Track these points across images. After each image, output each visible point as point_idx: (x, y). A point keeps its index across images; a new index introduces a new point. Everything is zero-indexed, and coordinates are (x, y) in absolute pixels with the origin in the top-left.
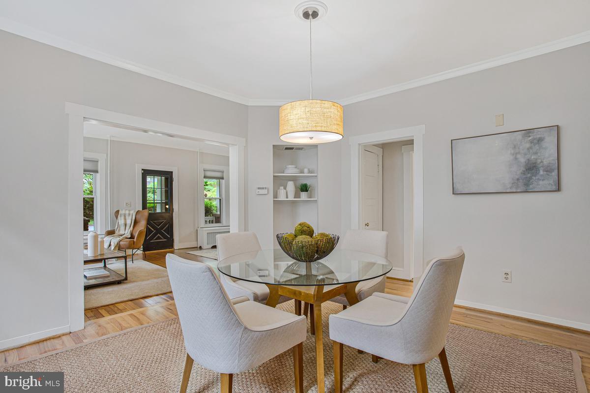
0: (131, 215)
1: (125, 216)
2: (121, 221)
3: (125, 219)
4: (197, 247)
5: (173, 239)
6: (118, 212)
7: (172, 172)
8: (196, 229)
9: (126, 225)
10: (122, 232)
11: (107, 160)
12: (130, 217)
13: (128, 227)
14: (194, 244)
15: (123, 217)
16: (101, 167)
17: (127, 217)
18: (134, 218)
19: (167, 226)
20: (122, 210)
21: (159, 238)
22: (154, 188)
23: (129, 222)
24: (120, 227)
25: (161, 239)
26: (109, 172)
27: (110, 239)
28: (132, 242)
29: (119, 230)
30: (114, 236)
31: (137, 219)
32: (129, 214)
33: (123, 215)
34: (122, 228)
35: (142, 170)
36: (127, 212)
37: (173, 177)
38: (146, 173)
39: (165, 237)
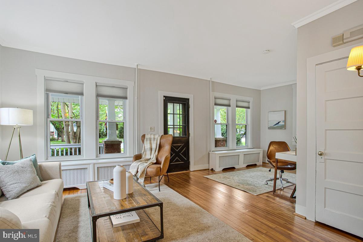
0: (156, 140)
1: (150, 141)
2: (147, 145)
3: (151, 144)
4: (209, 169)
5: (189, 162)
6: (144, 136)
7: (188, 99)
8: (208, 153)
9: (151, 149)
10: (148, 157)
11: (134, 87)
12: (155, 142)
13: (153, 152)
14: (205, 166)
15: (148, 142)
16: (129, 94)
17: (152, 142)
18: (158, 143)
19: (184, 149)
20: (148, 134)
21: (177, 161)
22: (174, 114)
23: (154, 146)
24: (146, 152)
25: (180, 162)
26: (136, 98)
27: (138, 165)
28: (159, 169)
29: (146, 155)
30: (141, 161)
31: (162, 144)
32: (154, 139)
33: (149, 139)
34: (148, 152)
35: (164, 96)
36: (152, 137)
37: (190, 104)
38: (168, 100)
39: (182, 160)
